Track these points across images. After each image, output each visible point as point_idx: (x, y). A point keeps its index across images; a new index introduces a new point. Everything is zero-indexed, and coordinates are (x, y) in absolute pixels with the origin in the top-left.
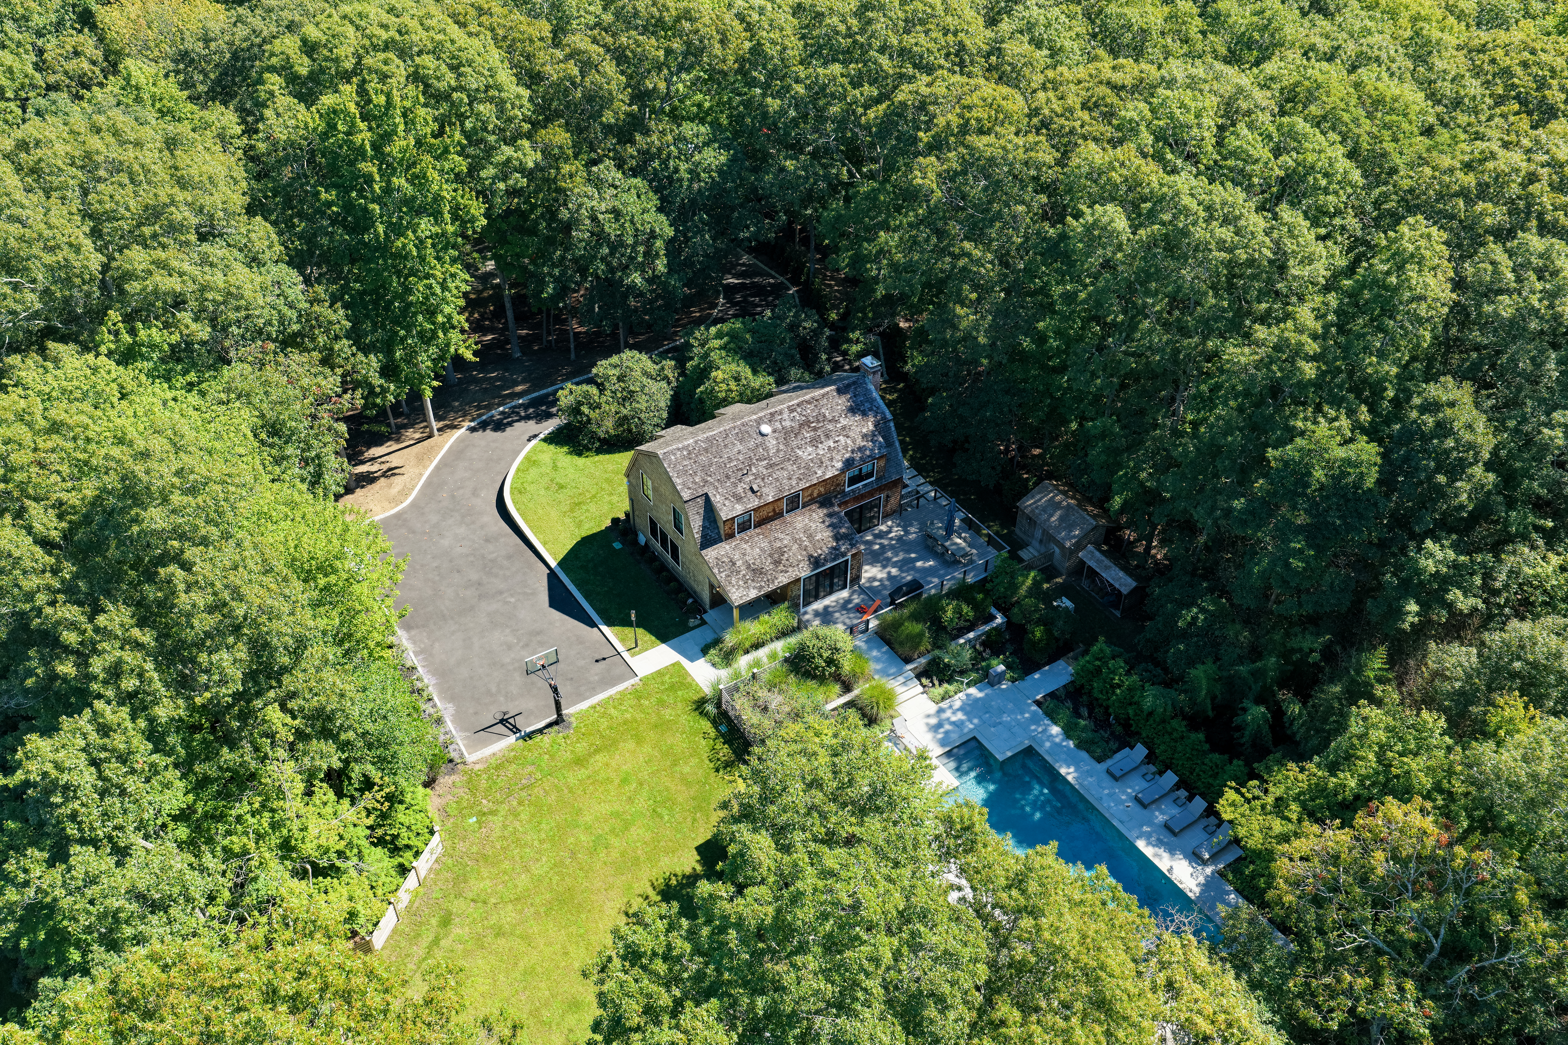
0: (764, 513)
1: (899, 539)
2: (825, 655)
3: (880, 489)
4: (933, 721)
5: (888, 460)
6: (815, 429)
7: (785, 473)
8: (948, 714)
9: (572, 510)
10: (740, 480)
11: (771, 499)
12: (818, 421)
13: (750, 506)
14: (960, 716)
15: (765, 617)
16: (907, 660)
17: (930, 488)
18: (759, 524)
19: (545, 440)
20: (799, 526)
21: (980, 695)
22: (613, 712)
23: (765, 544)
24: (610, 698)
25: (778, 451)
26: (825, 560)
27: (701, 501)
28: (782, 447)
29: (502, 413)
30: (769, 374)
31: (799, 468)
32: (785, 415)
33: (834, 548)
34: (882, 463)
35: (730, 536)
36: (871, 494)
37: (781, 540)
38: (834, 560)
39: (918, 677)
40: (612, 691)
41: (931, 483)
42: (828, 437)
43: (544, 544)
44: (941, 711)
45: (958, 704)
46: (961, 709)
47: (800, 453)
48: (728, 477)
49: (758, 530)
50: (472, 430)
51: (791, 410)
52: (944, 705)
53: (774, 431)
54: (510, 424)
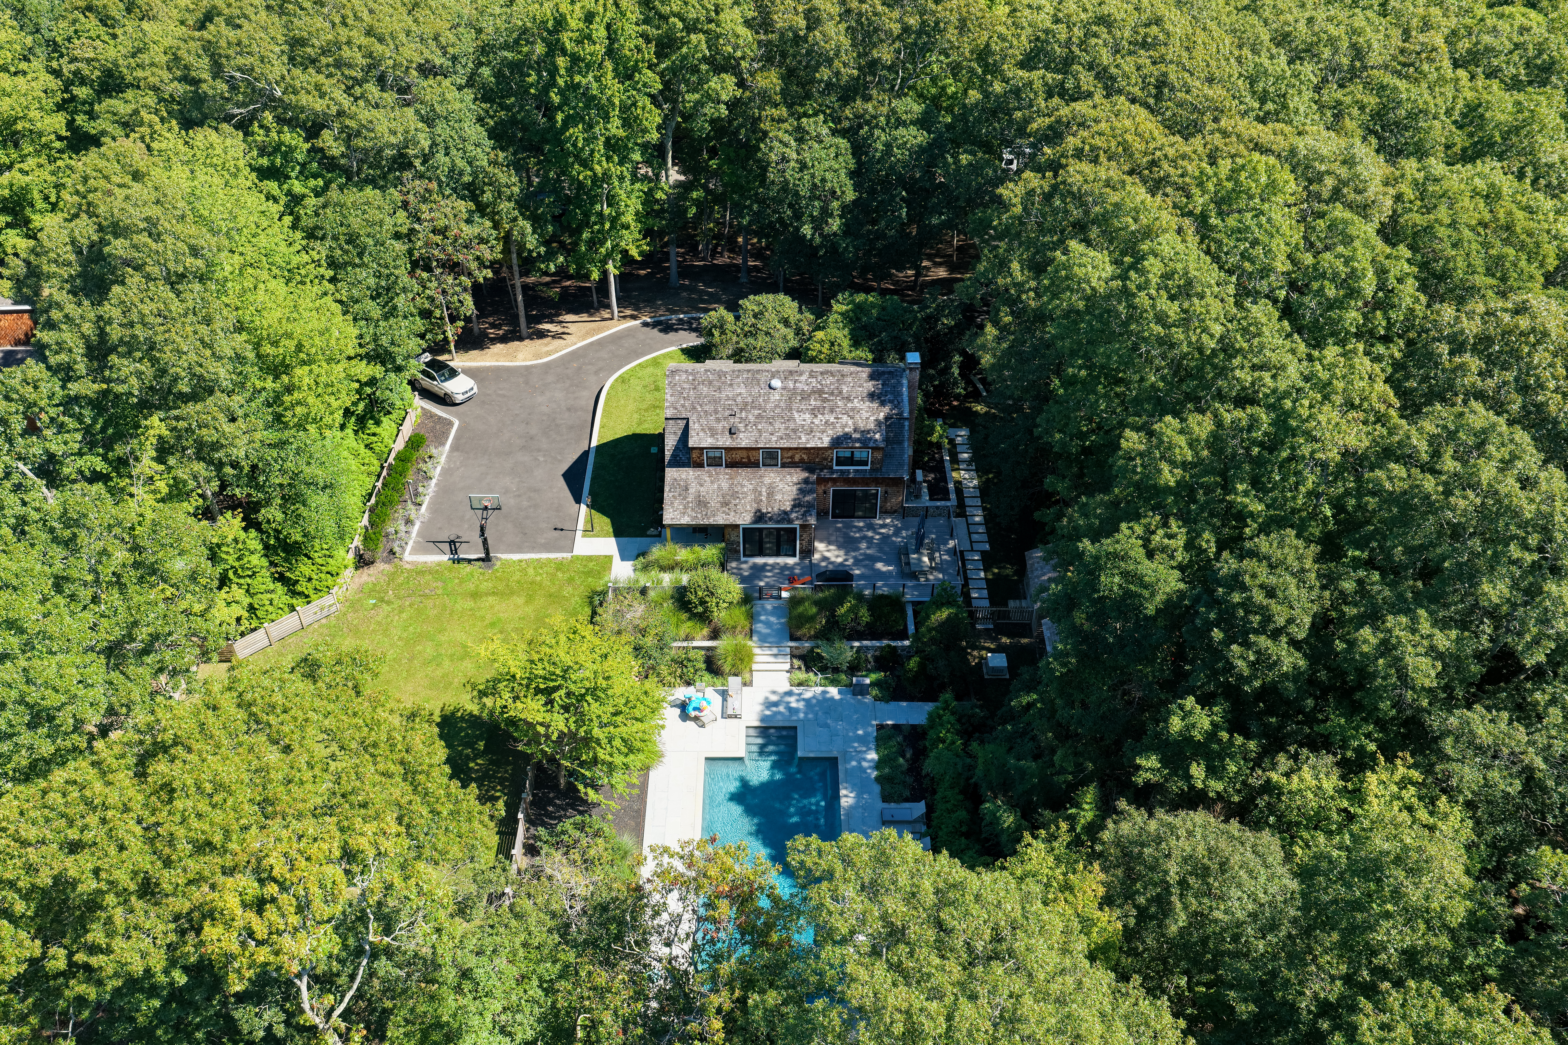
0: (737, 456)
1: (885, 538)
3: (877, 482)
4: (774, 698)
5: (885, 456)
6: (825, 400)
7: (770, 428)
8: (792, 699)
9: (646, 410)
10: (725, 419)
11: (743, 445)
12: (832, 394)
13: (720, 444)
14: (801, 705)
15: (697, 548)
16: (793, 638)
18: (731, 465)
19: (683, 350)
20: (767, 481)
21: (837, 697)
22: (531, 571)
23: (725, 485)
24: (538, 560)
25: (776, 406)
26: (771, 519)
27: (682, 424)
28: (782, 404)
29: (681, 320)
31: (787, 429)
32: (803, 378)
33: (785, 513)
34: (879, 455)
35: (700, 465)
36: (865, 481)
37: (742, 486)
38: (778, 522)
39: (793, 656)
40: (544, 556)
42: (832, 411)
43: (602, 427)
44: (789, 693)
45: (808, 695)
46: (808, 701)
47: (796, 415)
48: (716, 412)
49: (728, 471)
50: (646, 324)
51: (812, 375)
52: (796, 690)
53: (784, 388)
54: (676, 330)
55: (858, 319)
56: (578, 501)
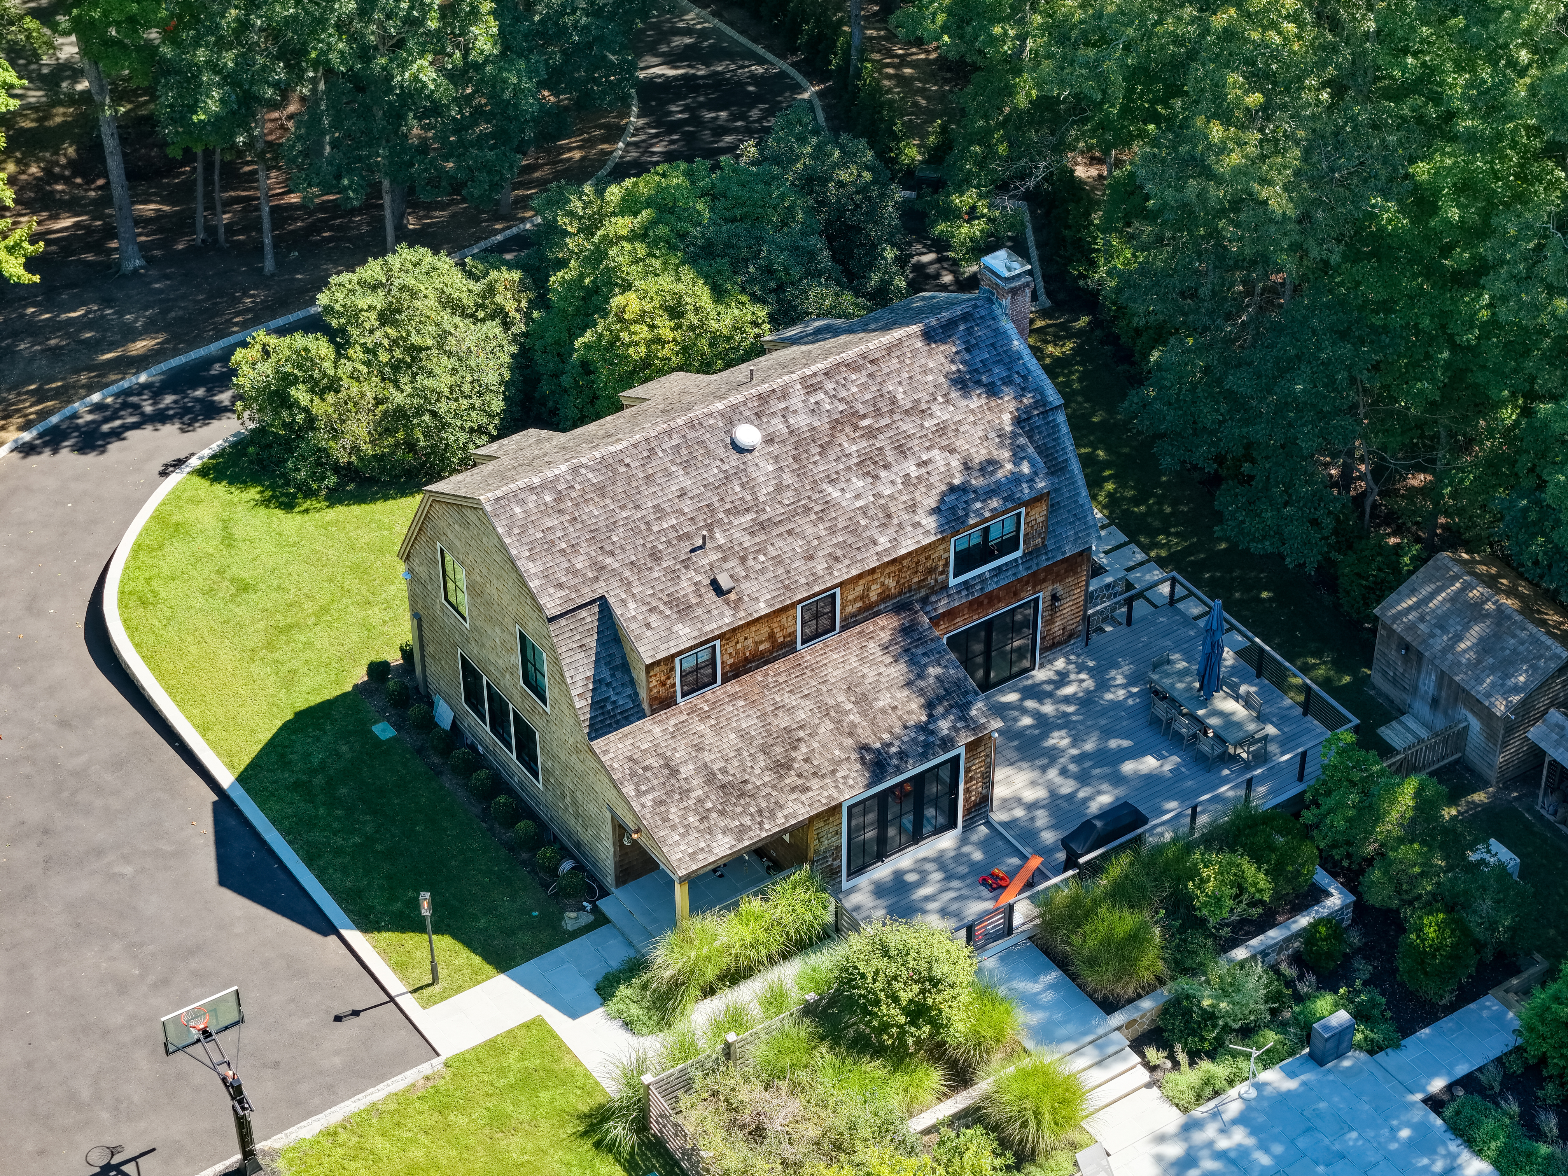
0: (746, 644)
1: (1086, 702)
2: (905, 996)
3: (1035, 580)
4: (1174, 1150)
5: (1053, 508)
6: (871, 433)
7: (798, 545)
8: (1210, 1131)
9: (270, 646)
10: (686, 564)
11: (763, 609)
12: (878, 413)
13: (712, 627)
14: (1239, 1137)
15: (753, 905)
16: (1109, 1006)
17: (1157, 574)
18: (735, 672)
19: (203, 472)
20: (835, 674)
21: (1291, 1085)
22: (379, 1143)
23: (750, 722)
24: (373, 1108)
25: (780, 488)
26: (902, 755)
27: (590, 617)
28: (788, 478)
29: (98, 408)
30: (755, 299)
31: (832, 531)
32: (796, 400)
33: (922, 728)
34: (1039, 513)
35: (665, 702)
36: (1012, 591)
37: (790, 711)
38: (924, 756)
39: (1138, 1045)
40: (377, 1093)
41: (1161, 563)
42: (902, 451)
43: (204, 729)
44: (1189, 1127)
45: (1233, 1109)
46: (1241, 1120)
47: (833, 492)
48: (656, 556)
49: (732, 687)
50: (27, 450)
51: (811, 388)
52: (1200, 1112)
53: (769, 440)
54: (117, 434)
55: (682, 236)
56: (327, 928)
